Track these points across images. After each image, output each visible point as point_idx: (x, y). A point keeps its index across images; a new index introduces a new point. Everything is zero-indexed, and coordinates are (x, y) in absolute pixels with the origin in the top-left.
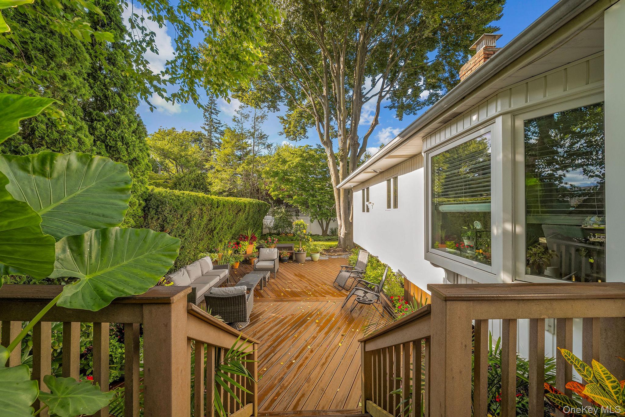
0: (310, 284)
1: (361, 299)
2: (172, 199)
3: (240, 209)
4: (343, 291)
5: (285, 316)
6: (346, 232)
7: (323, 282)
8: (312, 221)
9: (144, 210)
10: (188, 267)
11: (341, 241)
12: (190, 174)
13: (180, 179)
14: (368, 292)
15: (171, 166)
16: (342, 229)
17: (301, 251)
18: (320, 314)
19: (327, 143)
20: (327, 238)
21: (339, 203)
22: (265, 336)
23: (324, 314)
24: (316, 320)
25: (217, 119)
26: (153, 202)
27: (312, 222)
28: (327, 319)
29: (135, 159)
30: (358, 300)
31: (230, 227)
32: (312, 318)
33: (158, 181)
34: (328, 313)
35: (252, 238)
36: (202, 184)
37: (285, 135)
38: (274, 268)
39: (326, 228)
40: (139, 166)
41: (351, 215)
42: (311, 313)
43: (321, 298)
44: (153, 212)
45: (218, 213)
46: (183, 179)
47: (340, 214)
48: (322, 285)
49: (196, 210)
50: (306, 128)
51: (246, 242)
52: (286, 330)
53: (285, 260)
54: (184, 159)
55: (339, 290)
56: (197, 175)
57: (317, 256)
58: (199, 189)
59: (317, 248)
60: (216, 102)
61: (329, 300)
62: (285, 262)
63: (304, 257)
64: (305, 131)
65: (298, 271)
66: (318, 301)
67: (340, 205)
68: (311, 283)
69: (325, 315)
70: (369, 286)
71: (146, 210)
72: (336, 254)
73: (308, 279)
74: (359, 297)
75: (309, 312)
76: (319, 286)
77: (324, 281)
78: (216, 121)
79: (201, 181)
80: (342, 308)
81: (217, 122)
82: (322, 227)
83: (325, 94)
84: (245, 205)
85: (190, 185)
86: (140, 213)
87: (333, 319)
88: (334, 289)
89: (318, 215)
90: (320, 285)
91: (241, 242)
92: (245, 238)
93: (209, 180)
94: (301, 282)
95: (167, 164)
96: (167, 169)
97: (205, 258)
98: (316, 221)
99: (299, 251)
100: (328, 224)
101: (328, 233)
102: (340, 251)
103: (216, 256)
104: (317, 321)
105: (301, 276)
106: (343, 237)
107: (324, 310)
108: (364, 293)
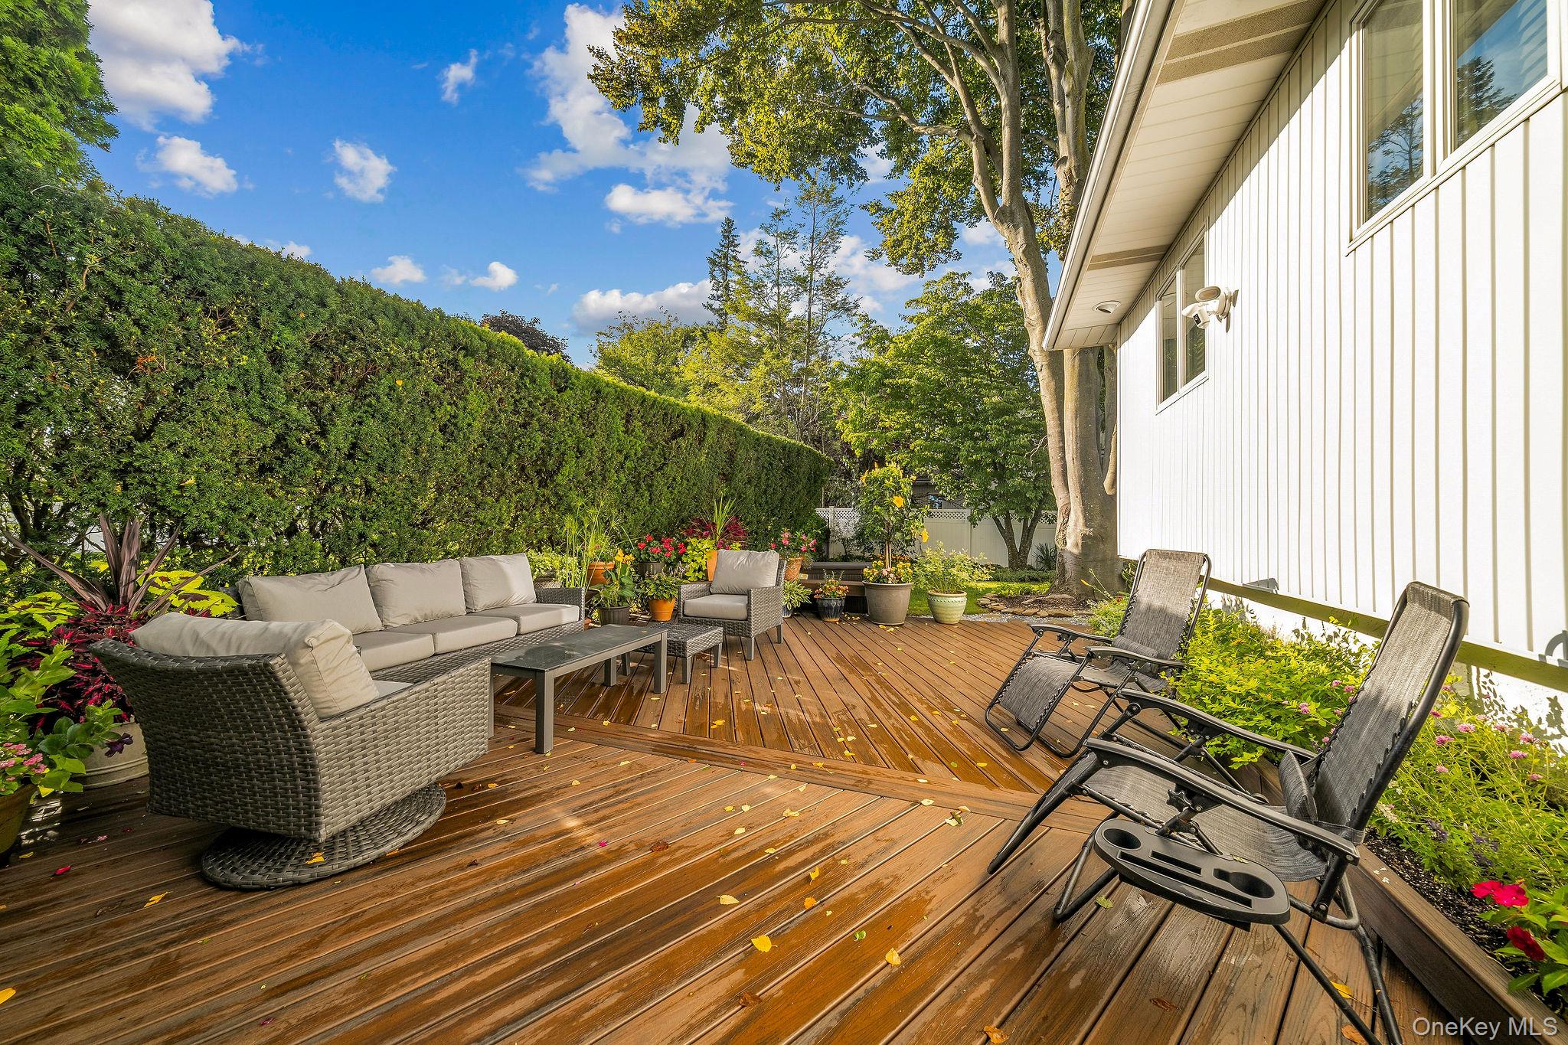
0: (874, 699)
1: (1149, 844)
4: (1037, 757)
5: (613, 844)
6: (1088, 531)
7: (942, 697)
8: (973, 521)
11: (1068, 566)
14: (1213, 801)
16: (1071, 523)
17: (887, 578)
18: (820, 889)
19: (1012, 213)
20: (1024, 573)
21: (1062, 425)
22: (330, 983)
23: (853, 886)
24: (757, 930)
27: (975, 524)
28: (850, 943)
30: (1115, 851)
32: (750, 903)
34: (878, 890)
35: (726, 529)
37: (885, 258)
38: (748, 619)
39: (1023, 542)
41: (1111, 469)
42: (771, 861)
43: (889, 775)
47: (1064, 467)
48: (931, 709)
50: (955, 224)
51: (706, 541)
52: (511, 960)
53: (830, 607)
55: (1015, 750)
57: (955, 605)
59: (954, 571)
61: (931, 793)
62: (828, 615)
63: (900, 600)
64: (951, 235)
65: (858, 647)
66: (861, 785)
67: (1062, 434)
68: (881, 694)
69: (851, 900)
70: (1211, 748)
72: (1043, 613)
73: (881, 681)
74: (1122, 824)
75: (761, 850)
76: (909, 712)
77: (947, 692)
80: (994, 868)
82: (1009, 538)
83: (1003, 34)
87: (894, 957)
88: (984, 739)
89: (994, 499)
90: (922, 708)
91: (693, 541)
92: (706, 529)
94: (842, 686)
98: (986, 524)
99: (880, 578)
100: (1028, 532)
101: (1031, 560)
102: (1064, 602)
104: (763, 944)
105: (859, 665)
106: (1076, 551)
107: (859, 858)
108: (1173, 801)
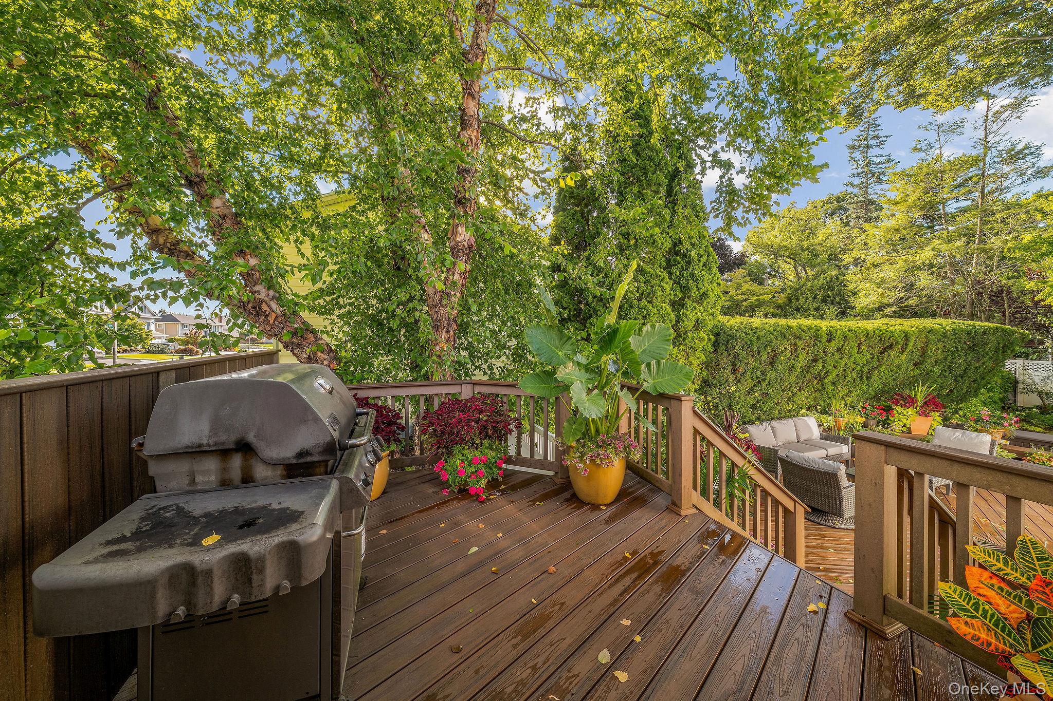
2: (746, 333)
3: (892, 345)
9: (713, 345)
10: (774, 423)
12: (815, 278)
13: (797, 290)
15: (787, 268)
25: (881, 156)
26: (722, 337)
29: (704, 293)
31: (865, 376)
33: (761, 297)
35: (926, 404)
36: (839, 294)
40: (708, 300)
44: (723, 348)
45: (830, 350)
46: (803, 289)
49: (787, 345)
51: (910, 410)
54: (806, 253)
56: (829, 279)
58: (832, 304)
60: (877, 123)
71: (716, 345)
78: (879, 159)
79: (836, 288)
81: (882, 159)
84: (906, 336)
85: (815, 297)
86: (710, 348)
91: (897, 408)
92: (910, 402)
93: (851, 287)
95: (779, 267)
96: (777, 275)
97: (805, 418)
103: (829, 421)
